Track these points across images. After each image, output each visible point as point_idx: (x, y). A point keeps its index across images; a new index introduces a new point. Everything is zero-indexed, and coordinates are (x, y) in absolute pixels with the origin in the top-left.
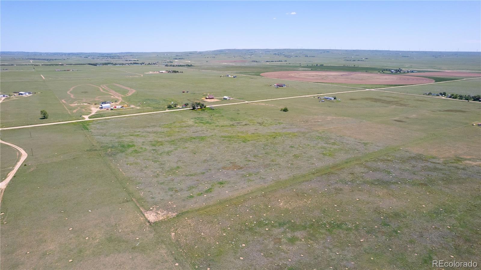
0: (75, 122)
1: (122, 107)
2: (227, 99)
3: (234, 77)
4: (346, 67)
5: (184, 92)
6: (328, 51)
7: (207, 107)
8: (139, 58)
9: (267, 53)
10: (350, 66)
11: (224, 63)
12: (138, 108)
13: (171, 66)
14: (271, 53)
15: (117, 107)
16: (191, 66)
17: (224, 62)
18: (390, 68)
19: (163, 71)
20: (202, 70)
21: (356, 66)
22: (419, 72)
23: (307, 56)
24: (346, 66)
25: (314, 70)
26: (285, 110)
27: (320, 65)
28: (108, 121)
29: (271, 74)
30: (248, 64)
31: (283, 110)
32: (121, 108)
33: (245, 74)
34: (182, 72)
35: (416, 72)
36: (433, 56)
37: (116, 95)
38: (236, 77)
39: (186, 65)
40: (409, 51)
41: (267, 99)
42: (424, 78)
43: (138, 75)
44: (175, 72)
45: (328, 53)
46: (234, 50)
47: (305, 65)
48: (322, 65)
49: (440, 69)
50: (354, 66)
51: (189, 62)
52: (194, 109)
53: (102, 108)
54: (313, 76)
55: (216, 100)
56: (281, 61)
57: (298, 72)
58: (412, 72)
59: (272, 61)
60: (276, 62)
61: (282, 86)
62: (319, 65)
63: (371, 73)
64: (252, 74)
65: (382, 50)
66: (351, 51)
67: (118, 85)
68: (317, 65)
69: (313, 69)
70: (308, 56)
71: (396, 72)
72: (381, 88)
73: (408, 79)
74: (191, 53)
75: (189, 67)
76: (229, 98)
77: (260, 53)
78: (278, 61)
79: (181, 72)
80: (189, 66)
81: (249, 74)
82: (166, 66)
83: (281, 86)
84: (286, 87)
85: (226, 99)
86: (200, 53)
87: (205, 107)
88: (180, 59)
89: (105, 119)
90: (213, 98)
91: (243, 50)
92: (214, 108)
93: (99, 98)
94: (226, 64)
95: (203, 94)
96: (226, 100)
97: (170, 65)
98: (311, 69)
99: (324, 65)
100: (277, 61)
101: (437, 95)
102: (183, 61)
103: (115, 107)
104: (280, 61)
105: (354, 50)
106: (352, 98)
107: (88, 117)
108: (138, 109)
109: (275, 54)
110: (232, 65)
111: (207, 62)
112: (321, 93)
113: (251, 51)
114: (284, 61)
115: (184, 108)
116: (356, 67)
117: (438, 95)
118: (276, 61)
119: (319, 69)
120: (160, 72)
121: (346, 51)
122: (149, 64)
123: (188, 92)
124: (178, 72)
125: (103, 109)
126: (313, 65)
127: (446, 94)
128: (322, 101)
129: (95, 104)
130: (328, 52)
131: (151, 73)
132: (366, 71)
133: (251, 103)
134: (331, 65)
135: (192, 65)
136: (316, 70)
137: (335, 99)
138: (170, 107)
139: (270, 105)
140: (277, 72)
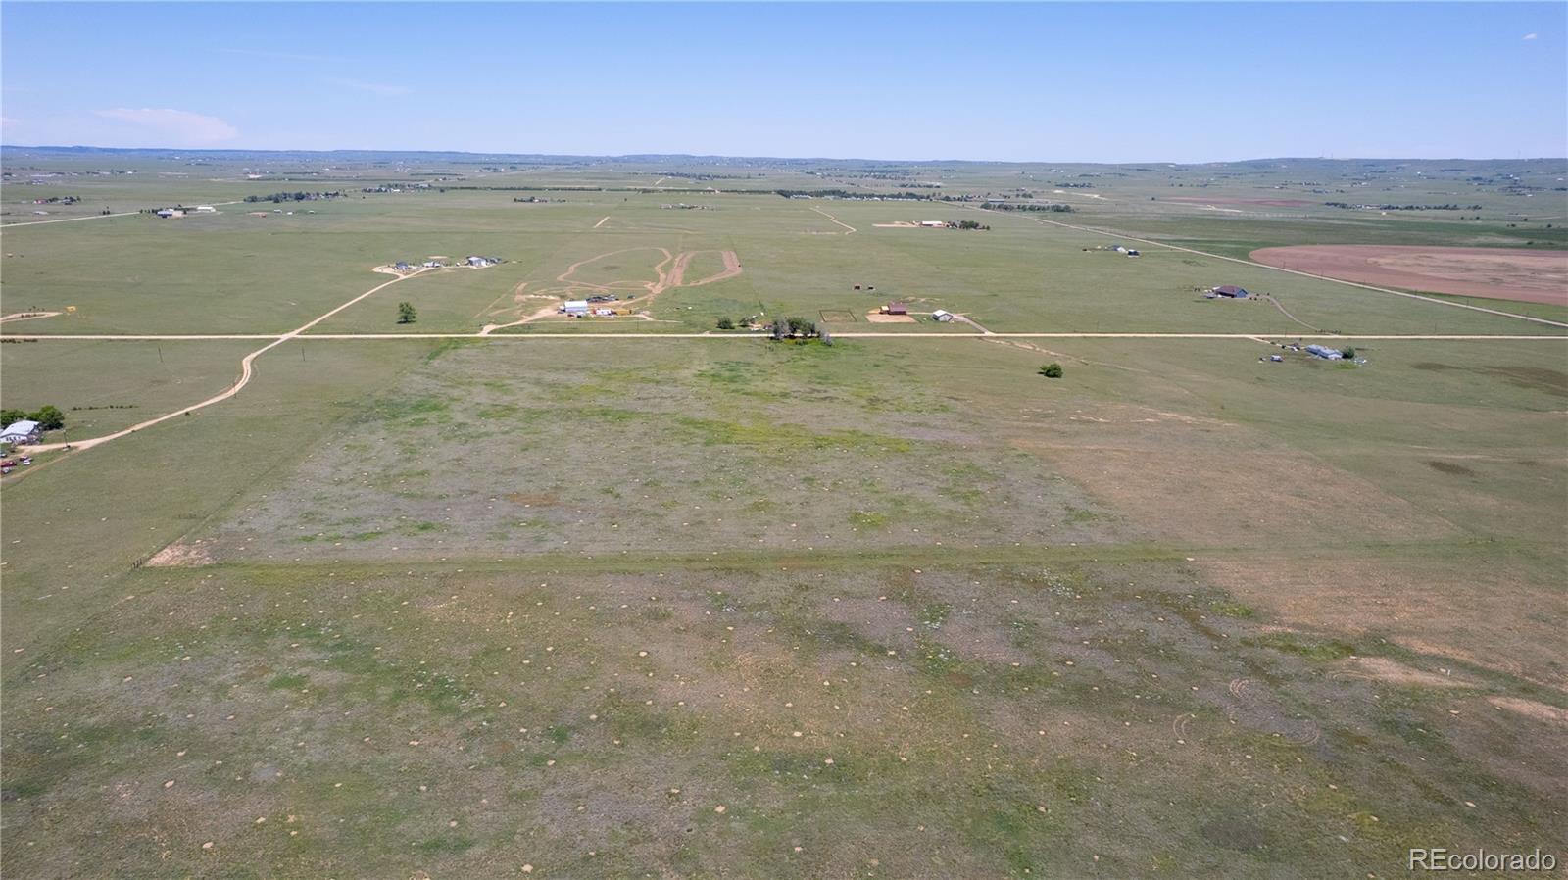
1: (612, 313)
2: (941, 319)
3: (1130, 253)
5: (859, 288)
11: (1202, 207)
12: (648, 320)
13: (999, 207)
15: (599, 312)
16: (1067, 209)
19: (935, 223)
26: (1052, 372)
31: (1044, 372)
34: (988, 228)
38: (1135, 253)
39: (1052, 208)
43: (840, 230)
44: (968, 225)
51: (1095, 197)
53: (564, 311)
57: (1426, 251)
59: (1411, 208)
61: (1233, 296)
75: (1053, 214)
76: (948, 318)
78: (1438, 208)
79: (983, 228)
80: (1059, 210)
82: (982, 207)
83: (1229, 295)
84: (1247, 298)
85: (937, 319)
88: (1078, 186)
90: (903, 313)
92: (833, 342)
94: (1214, 208)
97: (997, 204)
100: (1434, 208)
103: (595, 312)
104: (1446, 207)
110: (1213, 213)
111: (1153, 199)
128: (1273, 359)
131: (897, 224)
133: (998, 337)
135: (1072, 206)
137: (1345, 356)
138: (723, 326)
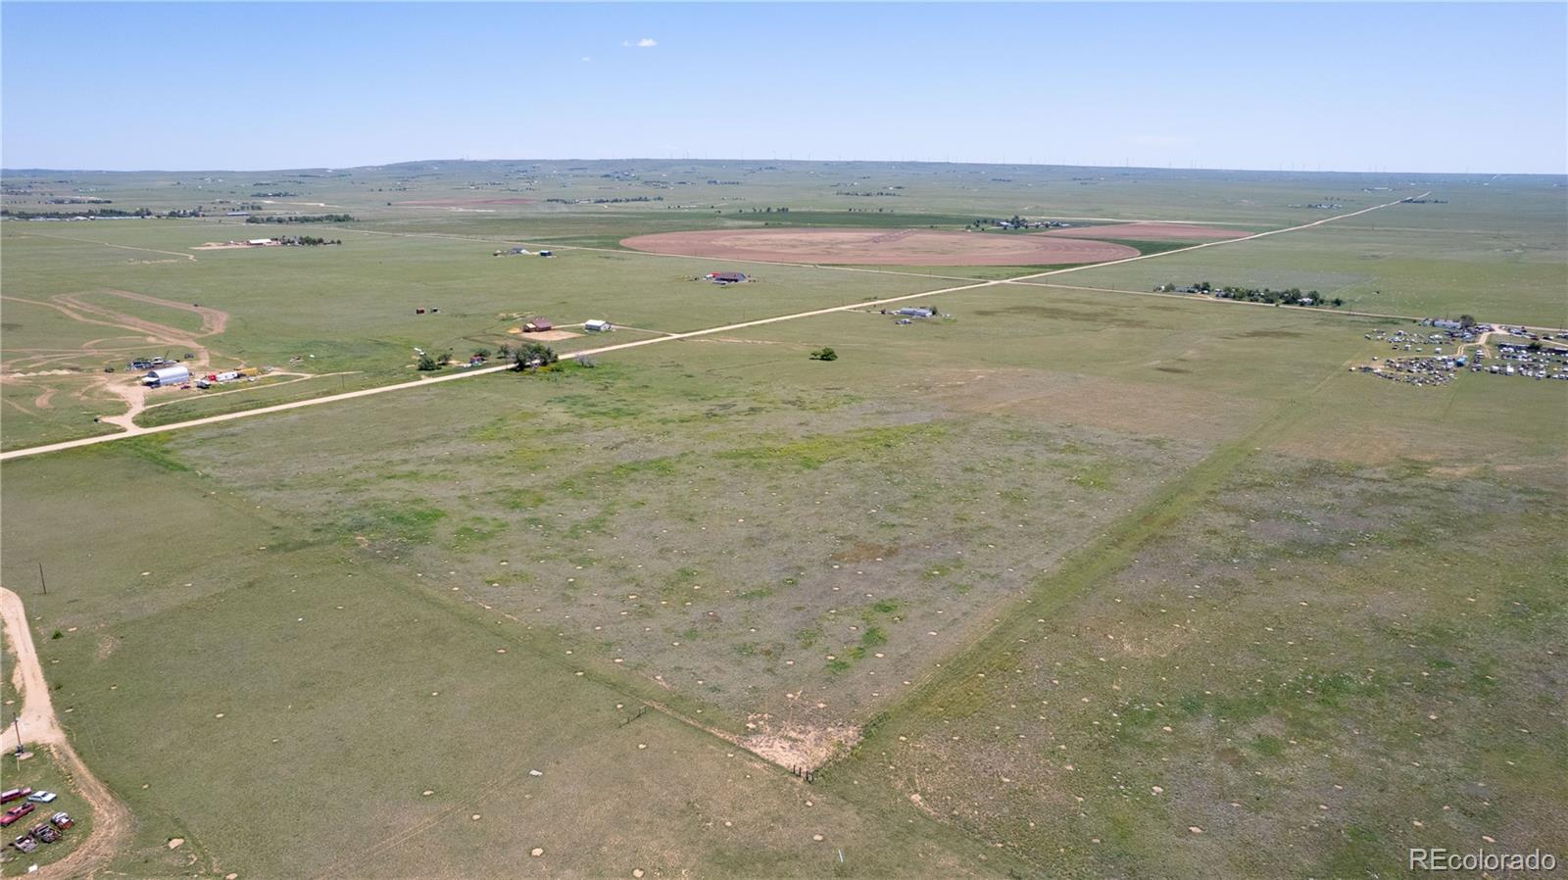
0: (96, 444)
1: (239, 376)
2: (602, 329)
3: (543, 254)
4: (853, 214)
5: (422, 312)
6: (770, 166)
7: (560, 357)
8: (103, 191)
9: (576, 172)
10: (869, 211)
11: (454, 209)
12: (309, 376)
13: (268, 220)
14: (589, 172)
15: (221, 377)
16: (346, 219)
17: (453, 205)
18: (994, 216)
19: (262, 241)
20: (403, 231)
21: (884, 212)
22: (1074, 225)
23: (715, 182)
24: (857, 211)
25: (774, 226)
26: (828, 356)
27: (779, 210)
28: (232, 430)
29: (653, 241)
30: (547, 211)
31: (819, 357)
32: (239, 380)
33: (573, 245)
34: (339, 242)
35: (1066, 227)
36: (1075, 179)
37: (165, 335)
38: (549, 254)
39: (327, 218)
40: (1004, 165)
41: (730, 324)
42: (1107, 244)
43: (175, 257)
44: (306, 241)
45: (771, 171)
46: (461, 162)
47: (732, 211)
48: (783, 209)
49: (1116, 216)
50: (881, 210)
51: (322, 205)
52: (521, 367)
53: (157, 384)
54: (794, 246)
55: (562, 333)
56: (646, 200)
58: (1057, 225)
59: (616, 201)
60: (628, 204)
61: (736, 281)
62: (775, 210)
63: (949, 232)
64: (589, 244)
65: (927, 161)
66: (839, 164)
67: (126, 295)
68: (769, 209)
69: (770, 223)
70: (718, 182)
71: (1016, 228)
72: (1023, 275)
73: (1068, 248)
74: (305, 175)
75: (339, 223)
76: (607, 326)
77: (555, 175)
78: (635, 200)
79: (333, 242)
80: (339, 220)
81: (581, 243)
82: (248, 221)
83: (732, 280)
84: (746, 281)
85: (597, 329)
86: (340, 174)
87: (555, 361)
88: (277, 195)
89: (216, 423)
90: (548, 329)
91: (491, 162)
92: (594, 362)
93: (95, 346)
94: (461, 210)
95: (497, 315)
96: (599, 333)
97: (265, 218)
98: (764, 223)
99: (790, 210)
100: (633, 200)
101: (1189, 291)
102: (293, 202)
103: (214, 378)
104: (640, 199)
105: (848, 163)
106: (983, 309)
107: (131, 420)
108: (307, 381)
109: (606, 176)
110: (484, 215)
111: (389, 204)
112: (876, 298)
113: (521, 168)
114: (655, 199)
115: (479, 368)
116: (886, 215)
117: (1193, 292)
118: (628, 201)
119: (789, 223)
120: (252, 242)
121: (826, 164)
122: (172, 214)
123: (435, 311)
124: (321, 241)
125: (163, 389)
126: (758, 211)
127: (1211, 289)
128: (905, 322)
129: (106, 371)
130: (771, 168)
131: (214, 246)
132: (932, 227)
133: (693, 337)
134: (812, 210)
135: (351, 215)
136: (779, 226)
137: (934, 313)
138: (427, 367)
139: (759, 342)
140: (664, 235)
